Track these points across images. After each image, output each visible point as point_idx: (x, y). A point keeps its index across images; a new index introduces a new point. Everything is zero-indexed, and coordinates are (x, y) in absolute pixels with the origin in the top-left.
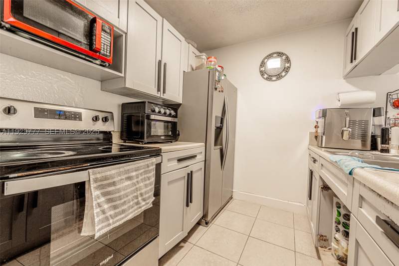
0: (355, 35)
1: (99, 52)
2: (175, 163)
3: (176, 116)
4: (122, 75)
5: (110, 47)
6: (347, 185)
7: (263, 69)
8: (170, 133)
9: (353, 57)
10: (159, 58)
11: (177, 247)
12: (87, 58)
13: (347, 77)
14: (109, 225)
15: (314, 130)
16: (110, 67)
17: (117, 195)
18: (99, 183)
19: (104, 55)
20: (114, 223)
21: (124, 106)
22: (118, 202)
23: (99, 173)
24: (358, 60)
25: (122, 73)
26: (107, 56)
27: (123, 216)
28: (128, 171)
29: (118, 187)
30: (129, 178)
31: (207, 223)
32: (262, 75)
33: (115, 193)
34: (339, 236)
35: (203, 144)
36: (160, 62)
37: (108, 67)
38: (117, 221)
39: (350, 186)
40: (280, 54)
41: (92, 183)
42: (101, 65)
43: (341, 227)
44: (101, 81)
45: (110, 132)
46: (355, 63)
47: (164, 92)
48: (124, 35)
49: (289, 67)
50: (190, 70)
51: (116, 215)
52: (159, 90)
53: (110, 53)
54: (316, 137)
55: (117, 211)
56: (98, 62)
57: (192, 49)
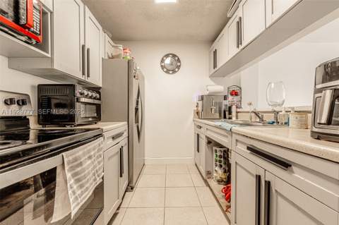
0: (215, 53)
1: (29, 29)
2: (111, 141)
3: (100, 99)
4: (49, 55)
5: (40, 24)
6: (227, 137)
7: (163, 64)
8: (96, 115)
9: (215, 66)
10: (82, 43)
11: (115, 215)
12: (10, 32)
13: (212, 76)
14: (79, 204)
15: (196, 109)
16: (37, 45)
17: (83, 174)
18: (71, 165)
19: (33, 32)
20: (81, 201)
21: (41, 88)
22: (84, 181)
23: (71, 155)
24: (217, 68)
25: (48, 53)
26: (36, 33)
27: (87, 193)
28: (89, 151)
29: (84, 166)
30: (90, 158)
31: (132, 188)
32: (163, 69)
33: (82, 173)
34: (217, 168)
35: (126, 123)
36: (83, 47)
37: (34, 46)
38: (83, 199)
39: (229, 137)
40: (174, 56)
41: (66, 165)
42: (25, 42)
43: (218, 163)
44: (9, 58)
45: (25, 117)
46: (216, 69)
47: (88, 76)
48: (49, 14)
49: (180, 66)
50: (107, 58)
51: (82, 193)
52: (83, 74)
53: (40, 31)
54: (197, 113)
55: (83, 189)
56: (24, 38)
57: (108, 39)
